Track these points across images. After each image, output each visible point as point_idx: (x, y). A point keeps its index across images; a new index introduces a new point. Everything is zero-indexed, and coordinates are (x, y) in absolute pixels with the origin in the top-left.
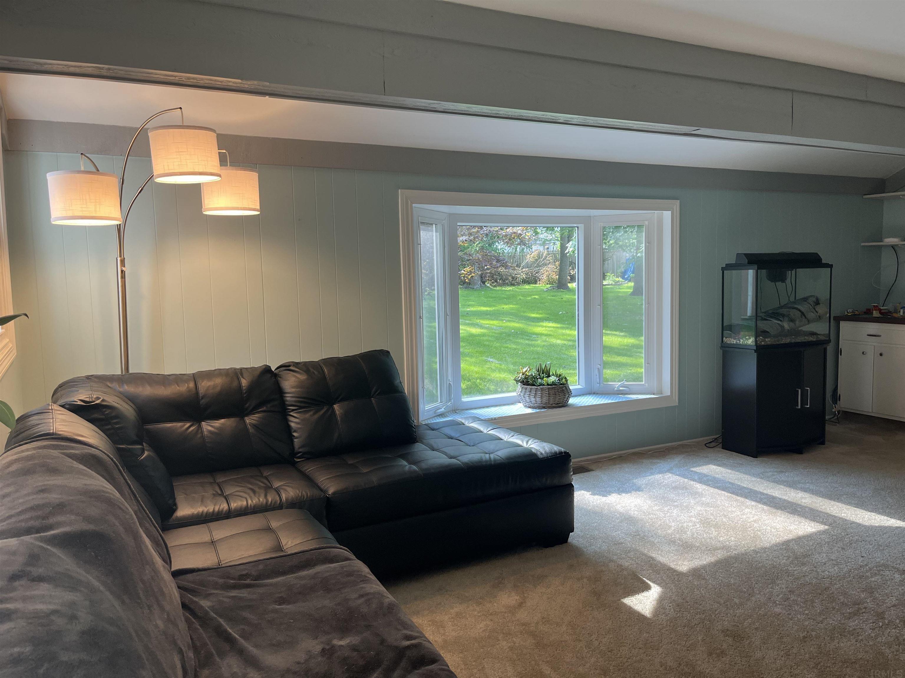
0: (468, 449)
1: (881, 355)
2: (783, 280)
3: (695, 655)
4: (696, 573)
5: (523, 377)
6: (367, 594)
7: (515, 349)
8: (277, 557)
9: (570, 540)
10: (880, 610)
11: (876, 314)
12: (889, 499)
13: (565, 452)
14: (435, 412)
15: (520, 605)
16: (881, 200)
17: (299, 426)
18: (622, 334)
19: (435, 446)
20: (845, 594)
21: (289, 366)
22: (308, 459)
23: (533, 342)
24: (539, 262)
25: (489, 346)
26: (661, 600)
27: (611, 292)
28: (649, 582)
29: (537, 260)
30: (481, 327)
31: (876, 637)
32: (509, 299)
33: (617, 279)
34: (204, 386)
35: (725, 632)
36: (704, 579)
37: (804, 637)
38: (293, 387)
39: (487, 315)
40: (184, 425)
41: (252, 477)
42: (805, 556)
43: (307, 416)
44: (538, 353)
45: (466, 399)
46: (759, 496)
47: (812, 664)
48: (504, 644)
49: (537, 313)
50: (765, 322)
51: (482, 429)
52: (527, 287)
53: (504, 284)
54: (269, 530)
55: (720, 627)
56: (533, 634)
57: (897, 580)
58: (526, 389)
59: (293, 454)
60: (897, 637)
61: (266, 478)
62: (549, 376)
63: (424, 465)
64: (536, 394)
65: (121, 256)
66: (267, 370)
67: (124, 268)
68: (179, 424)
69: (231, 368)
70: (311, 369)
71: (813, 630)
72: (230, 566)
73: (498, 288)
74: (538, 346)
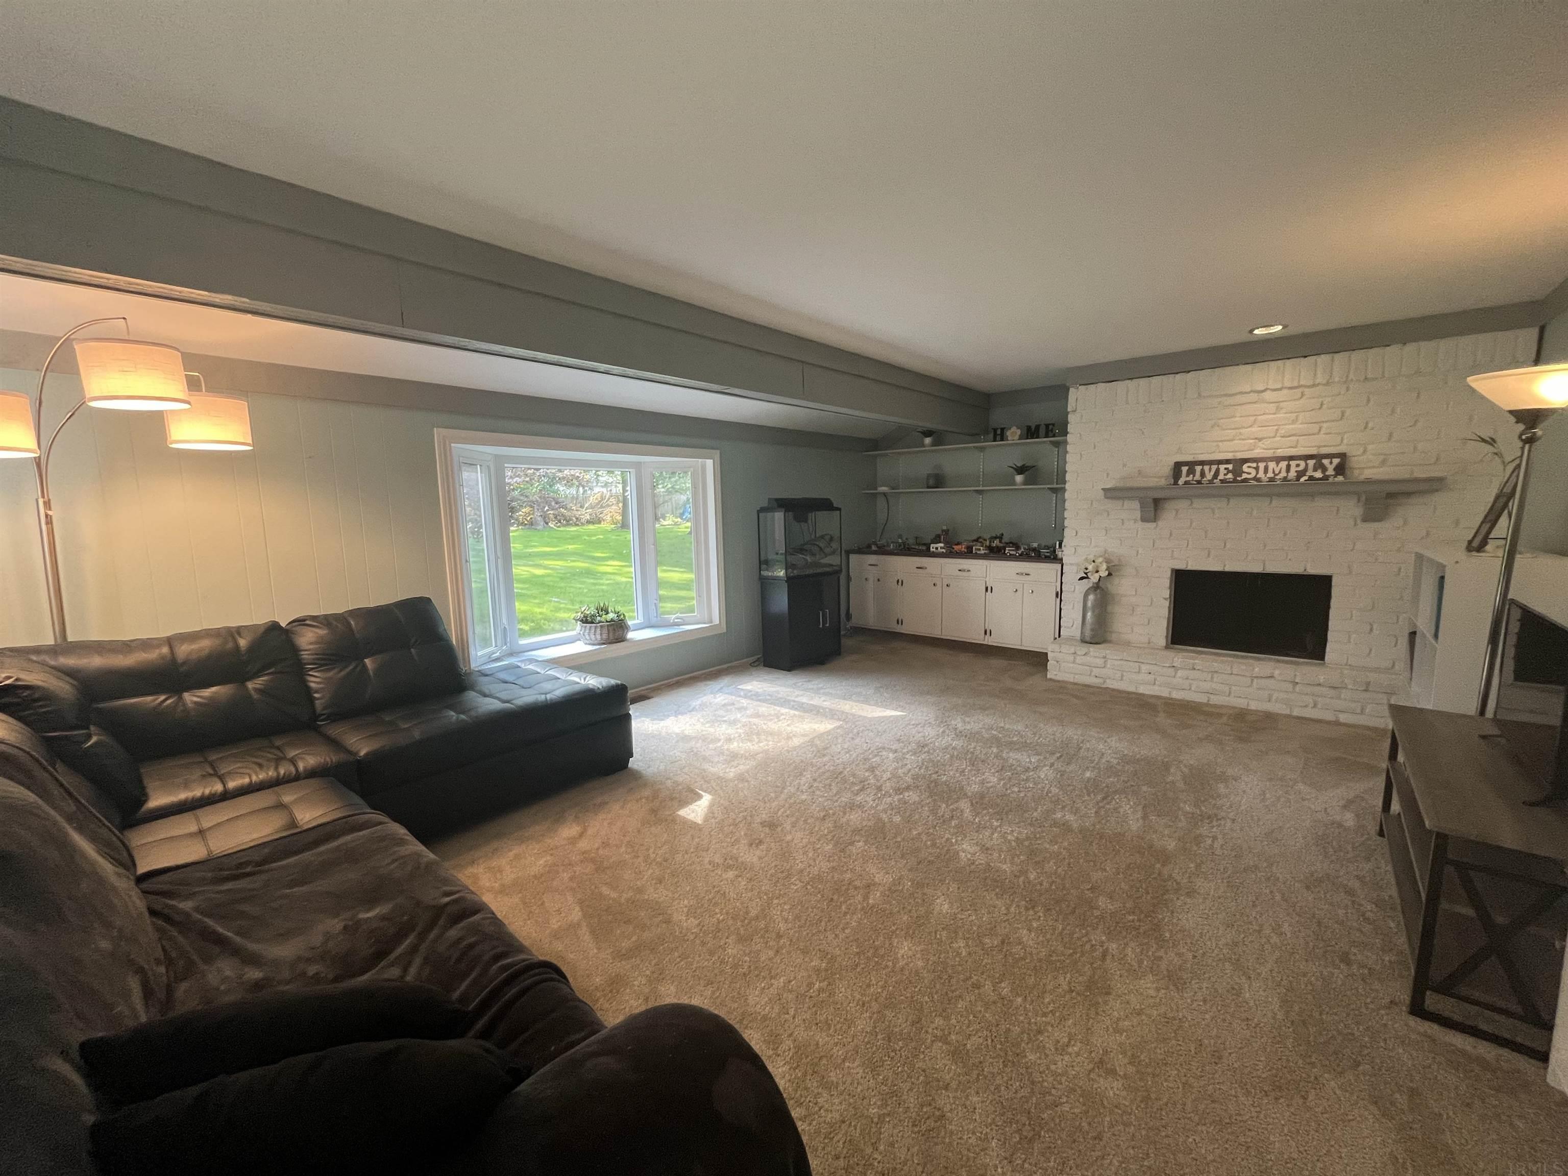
0: (524, 692)
1: (879, 580)
2: (806, 521)
3: (738, 849)
4: (741, 778)
5: (582, 616)
6: (402, 857)
7: (580, 588)
8: (288, 836)
9: (630, 765)
10: (879, 784)
11: (874, 548)
12: (885, 694)
13: (622, 685)
14: (489, 657)
15: (581, 835)
16: (876, 457)
17: (321, 686)
18: (682, 570)
19: (487, 692)
20: (854, 775)
21: (304, 620)
22: (334, 721)
23: (599, 581)
24: (601, 503)
25: (553, 586)
26: (711, 806)
27: (671, 532)
28: (700, 792)
29: (600, 501)
30: (545, 568)
31: (876, 807)
32: (574, 538)
33: (676, 520)
34: (183, 651)
35: (763, 824)
36: (747, 781)
37: (824, 816)
38: (311, 644)
39: (551, 555)
40: (157, 699)
41: (260, 749)
42: (826, 748)
43: (331, 674)
44: (603, 590)
45: (523, 642)
46: (792, 703)
47: (829, 837)
48: (566, 876)
49: (602, 553)
50: (793, 556)
51: (539, 670)
52: (591, 527)
53: (568, 524)
54: (280, 806)
55: (759, 820)
56: (593, 860)
57: (891, 758)
58: (586, 627)
59: (315, 717)
60: (891, 804)
61: (278, 748)
62: (607, 613)
63: (473, 713)
64: (595, 631)
65: (43, 497)
66: (274, 627)
67: (50, 513)
68: (149, 698)
69: (224, 628)
70: (335, 623)
71: (831, 809)
72: (225, 855)
73: (562, 529)
74: (603, 585)
